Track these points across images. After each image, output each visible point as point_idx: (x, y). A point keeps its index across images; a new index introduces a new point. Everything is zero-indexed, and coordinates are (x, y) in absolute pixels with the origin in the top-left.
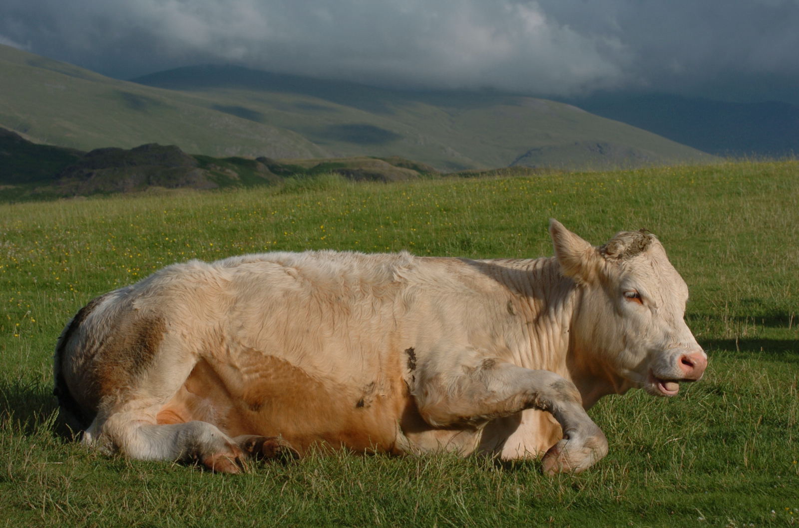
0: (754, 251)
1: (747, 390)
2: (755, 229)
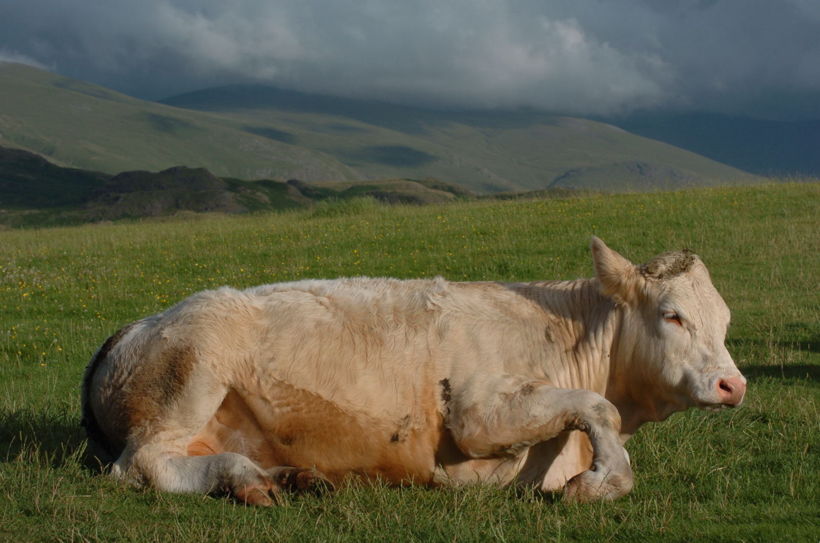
0: (800, 275)
1: (793, 418)
2: (800, 251)
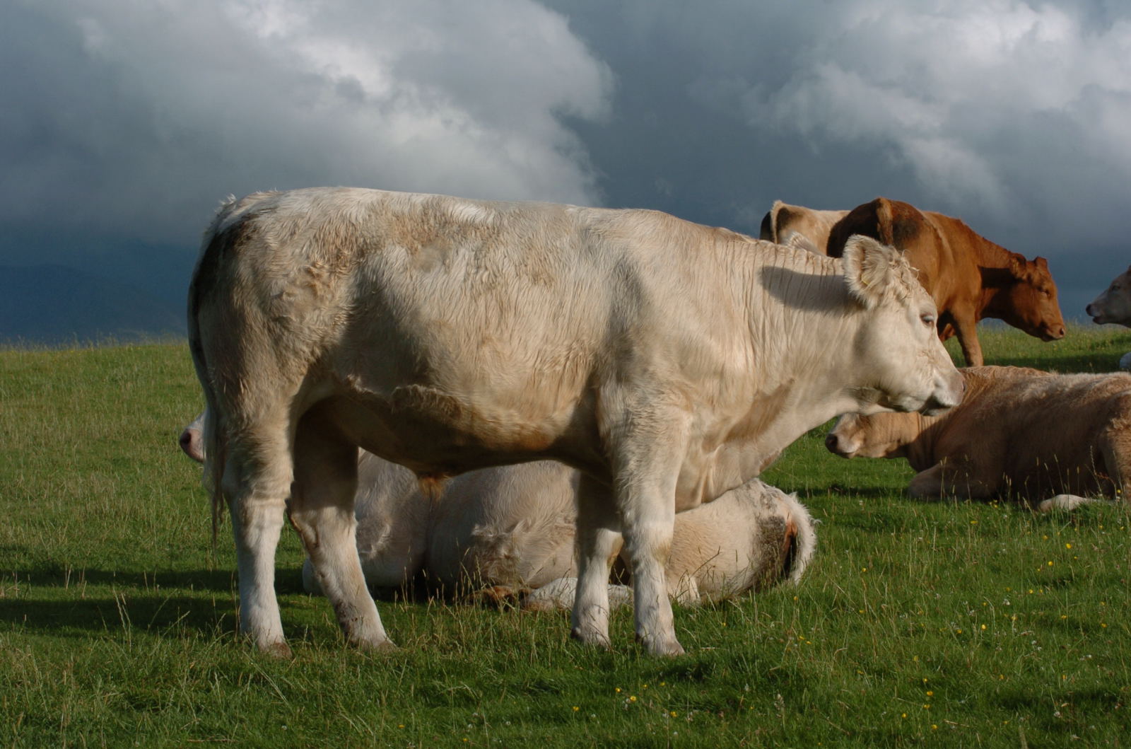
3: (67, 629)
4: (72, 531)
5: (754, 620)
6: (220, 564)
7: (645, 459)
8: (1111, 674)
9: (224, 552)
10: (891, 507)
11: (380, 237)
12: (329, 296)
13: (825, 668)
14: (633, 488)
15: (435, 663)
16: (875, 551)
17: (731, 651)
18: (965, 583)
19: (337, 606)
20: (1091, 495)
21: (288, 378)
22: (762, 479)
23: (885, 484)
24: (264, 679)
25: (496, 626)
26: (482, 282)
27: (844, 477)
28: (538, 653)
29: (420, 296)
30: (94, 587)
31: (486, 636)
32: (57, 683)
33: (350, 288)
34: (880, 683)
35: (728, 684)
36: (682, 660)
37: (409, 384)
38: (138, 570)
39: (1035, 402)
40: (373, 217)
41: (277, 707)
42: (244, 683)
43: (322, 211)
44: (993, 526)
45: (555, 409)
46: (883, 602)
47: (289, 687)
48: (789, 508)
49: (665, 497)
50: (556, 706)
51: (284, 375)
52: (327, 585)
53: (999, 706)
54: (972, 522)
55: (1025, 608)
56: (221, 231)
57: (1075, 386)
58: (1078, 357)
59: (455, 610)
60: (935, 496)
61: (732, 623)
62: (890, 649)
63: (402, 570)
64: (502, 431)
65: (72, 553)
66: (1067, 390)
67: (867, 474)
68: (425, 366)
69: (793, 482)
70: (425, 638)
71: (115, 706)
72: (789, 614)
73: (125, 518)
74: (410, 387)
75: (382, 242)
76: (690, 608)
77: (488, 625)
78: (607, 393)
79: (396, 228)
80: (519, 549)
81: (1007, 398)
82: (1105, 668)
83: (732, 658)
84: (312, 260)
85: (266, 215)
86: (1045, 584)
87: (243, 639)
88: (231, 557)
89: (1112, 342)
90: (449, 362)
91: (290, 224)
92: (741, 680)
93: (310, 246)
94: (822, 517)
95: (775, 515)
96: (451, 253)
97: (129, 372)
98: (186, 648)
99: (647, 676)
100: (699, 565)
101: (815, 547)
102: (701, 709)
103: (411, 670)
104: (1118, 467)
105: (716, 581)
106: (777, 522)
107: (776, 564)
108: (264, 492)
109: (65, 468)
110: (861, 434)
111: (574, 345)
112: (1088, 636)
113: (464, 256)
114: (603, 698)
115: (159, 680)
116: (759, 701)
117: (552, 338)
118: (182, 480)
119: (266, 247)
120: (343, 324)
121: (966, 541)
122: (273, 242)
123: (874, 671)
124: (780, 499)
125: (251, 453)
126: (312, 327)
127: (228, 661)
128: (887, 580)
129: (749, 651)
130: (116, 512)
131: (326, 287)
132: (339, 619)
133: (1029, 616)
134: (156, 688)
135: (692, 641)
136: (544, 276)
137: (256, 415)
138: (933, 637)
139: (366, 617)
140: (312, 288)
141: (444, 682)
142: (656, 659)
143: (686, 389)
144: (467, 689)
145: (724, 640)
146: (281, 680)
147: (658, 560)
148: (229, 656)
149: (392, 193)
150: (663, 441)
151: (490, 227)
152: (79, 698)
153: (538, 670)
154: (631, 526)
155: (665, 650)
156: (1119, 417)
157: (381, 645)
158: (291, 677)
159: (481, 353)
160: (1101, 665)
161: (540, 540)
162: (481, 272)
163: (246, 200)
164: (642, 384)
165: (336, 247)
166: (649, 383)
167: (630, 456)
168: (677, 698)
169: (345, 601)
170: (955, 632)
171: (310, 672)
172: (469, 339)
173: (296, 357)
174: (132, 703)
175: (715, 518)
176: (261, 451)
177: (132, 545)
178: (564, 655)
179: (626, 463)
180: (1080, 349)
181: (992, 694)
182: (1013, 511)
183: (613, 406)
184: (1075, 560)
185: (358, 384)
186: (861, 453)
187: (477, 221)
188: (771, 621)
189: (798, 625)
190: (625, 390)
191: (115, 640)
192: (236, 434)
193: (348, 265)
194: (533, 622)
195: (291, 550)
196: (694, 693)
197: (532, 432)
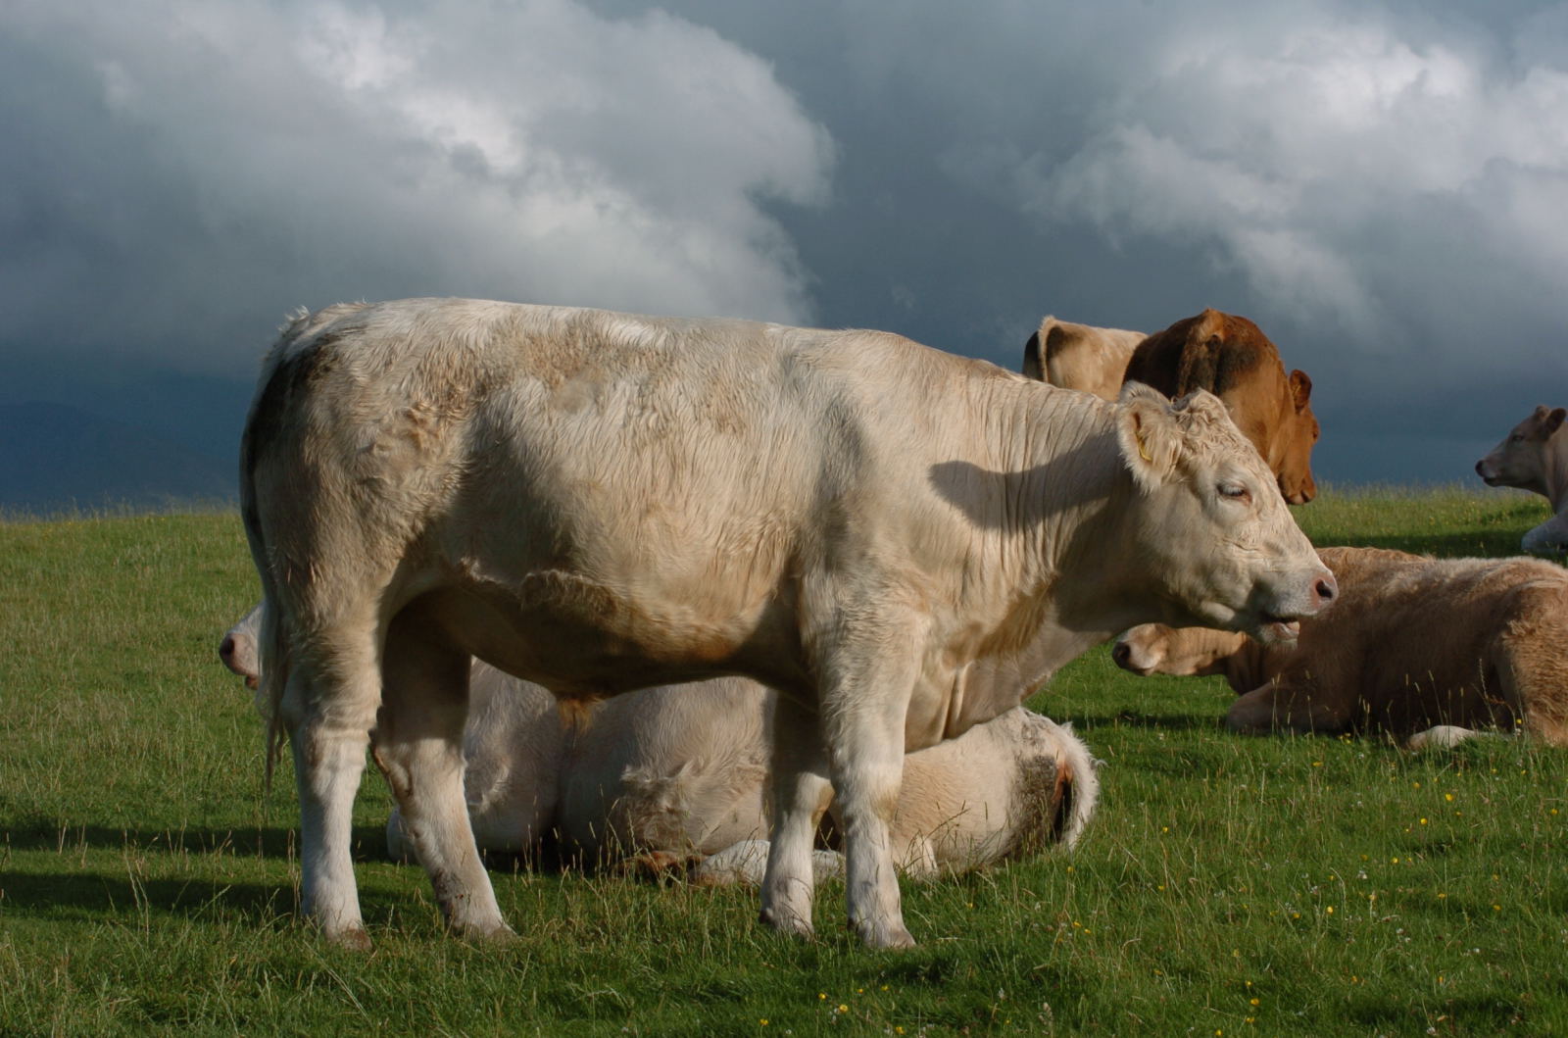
3: (60, 909)
4: (68, 774)
5: (1012, 900)
6: (273, 819)
7: (864, 676)
8: (1507, 975)
9: (279, 802)
10: (1204, 743)
11: (509, 367)
12: (437, 450)
13: (1110, 967)
14: (847, 717)
15: (570, 958)
16: (1180, 804)
17: (979, 943)
18: (1305, 849)
19: (436, 878)
20: (1480, 728)
21: (377, 563)
22: (1025, 704)
23: (1195, 710)
24: (332, 978)
25: (654, 906)
26: (648, 428)
27: (1138, 701)
28: (712, 944)
29: (561, 446)
30: (98, 851)
31: (639, 921)
32: (46, 984)
33: (465, 437)
34: (1186, 988)
35: (976, 988)
36: (913, 954)
37: (545, 569)
38: (160, 827)
39: (1403, 598)
40: (499, 341)
41: (350, 1017)
42: (305, 985)
43: (428, 332)
44: (1345, 770)
45: (743, 606)
46: (1191, 875)
47: (368, 991)
48: (1062, 744)
49: (890, 729)
50: (736, 1019)
51: (372, 558)
52: (422, 848)
53: (1351, 1019)
54: (1315, 764)
55: (1388, 883)
56: (288, 359)
57: (1459, 575)
58: (1464, 535)
59: (598, 885)
60: (1264, 728)
61: (981, 905)
62: (1200, 941)
63: (524, 828)
64: (672, 634)
65: (67, 804)
66: (1447, 581)
67: (1169, 697)
68: (567, 544)
69: (1067, 707)
70: (556, 923)
71: (126, 1017)
72: (1061, 891)
73: (141, 755)
74: (547, 573)
75: (510, 374)
76: (923, 882)
77: (643, 905)
78: (813, 585)
79: (530, 353)
80: (686, 800)
81: (1364, 592)
82: (1497, 967)
83: (981, 953)
84: (414, 399)
85: (352, 337)
86: (1416, 849)
87: (304, 924)
88: (288, 810)
89: (1511, 514)
90: (600, 538)
91: (385, 350)
92: (993, 983)
93: (412, 381)
94: (1107, 756)
95: (1043, 754)
96: (608, 387)
97: (148, 554)
98: (224, 937)
99: (863, 976)
100: (937, 823)
101: (1097, 798)
102: (938, 1023)
103: (536, 968)
104: (1517, 687)
105: (960, 845)
106: (1045, 763)
107: (1043, 821)
108: (340, 719)
109: (59, 686)
110: (1163, 643)
111: (771, 517)
112: (1476, 923)
113: (624, 391)
114: (803, 1007)
115: (187, 981)
116: (1018, 1012)
117: (741, 507)
118: (222, 703)
119: (351, 381)
120: (455, 487)
121: (1307, 790)
122: (361, 377)
123: (1179, 971)
124: (1048, 731)
125: (324, 665)
126: (415, 493)
127: (282, 954)
128: (1196, 844)
129: (1005, 944)
130: (129, 747)
131: (432, 437)
132: (437, 895)
133: (1393, 894)
134: (183, 992)
135: (927, 927)
136: (733, 421)
137: (332, 612)
138: (1259, 923)
139: (475, 893)
140: (413, 438)
141: (582, 984)
142: (876, 953)
143: (918, 581)
144: (613, 995)
145: (970, 927)
146: (356, 981)
147: (880, 817)
148: (285, 947)
149: (525, 306)
150: (889, 653)
151: (660, 352)
152: (76, 1005)
153: (711, 968)
154: (842, 769)
155: (888, 941)
156: (1518, 619)
157: (495, 933)
158: (371, 977)
159: (645, 527)
160: (1492, 963)
161: (715, 787)
162: (647, 414)
163: (323, 315)
164: (860, 574)
165: (448, 382)
166: (869, 571)
167: (842, 672)
168: (904, 1007)
169: (446, 871)
170: (1291, 917)
171: (397, 970)
172: (630, 506)
173: (390, 534)
174: (149, 1013)
175: (960, 758)
176: (338, 663)
177: (151, 793)
178: (749, 946)
179: (837, 682)
180: (1467, 523)
181: (1342, 1003)
182: (1372, 749)
183: (820, 602)
184: (1458, 817)
185: (475, 570)
186: (1163, 669)
187: (643, 344)
188: (1036, 900)
189: (1073, 906)
190: (837, 581)
191: (126, 924)
192: (302, 639)
193: (463, 406)
194: (706, 902)
195: (371, 800)
196: (928, 1001)
197: (713, 637)
